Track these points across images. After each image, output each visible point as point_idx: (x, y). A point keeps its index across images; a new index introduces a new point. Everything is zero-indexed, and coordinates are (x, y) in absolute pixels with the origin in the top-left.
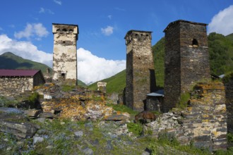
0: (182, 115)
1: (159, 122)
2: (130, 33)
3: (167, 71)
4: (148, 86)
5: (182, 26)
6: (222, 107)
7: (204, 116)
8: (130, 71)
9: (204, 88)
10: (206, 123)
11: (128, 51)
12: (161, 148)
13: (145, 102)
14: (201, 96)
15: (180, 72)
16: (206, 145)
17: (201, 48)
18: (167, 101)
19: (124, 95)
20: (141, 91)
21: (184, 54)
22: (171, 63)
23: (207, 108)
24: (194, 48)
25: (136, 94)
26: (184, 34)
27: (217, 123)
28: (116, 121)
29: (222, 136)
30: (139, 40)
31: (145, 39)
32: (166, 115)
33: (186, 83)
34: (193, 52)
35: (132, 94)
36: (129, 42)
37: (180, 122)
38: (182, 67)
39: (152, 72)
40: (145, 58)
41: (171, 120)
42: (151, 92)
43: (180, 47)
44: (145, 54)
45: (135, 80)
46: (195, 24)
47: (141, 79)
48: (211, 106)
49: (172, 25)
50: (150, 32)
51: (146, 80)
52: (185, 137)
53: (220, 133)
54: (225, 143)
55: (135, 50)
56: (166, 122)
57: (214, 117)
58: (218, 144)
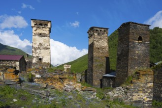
0: (127, 88)
1: (114, 92)
2: (92, 29)
3: (119, 59)
4: (104, 69)
5: (132, 26)
6: (151, 84)
7: (140, 89)
8: (90, 57)
9: (141, 73)
10: (141, 93)
11: (90, 43)
12: (114, 105)
13: (101, 80)
14: (139, 78)
15: (128, 60)
16: (140, 105)
17: (144, 43)
18: (117, 80)
19: (86, 75)
20: (99, 73)
21: (132, 47)
22: (122, 53)
23: (142, 85)
24: (139, 43)
25: (95, 75)
26: (133, 33)
27: (147, 94)
28: (89, 91)
29: (149, 101)
30: (99, 34)
31: (103, 34)
32: (117, 89)
33: (131, 68)
34: (138, 46)
35: (92, 75)
36: (91, 36)
37: (126, 93)
38: (130, 57)
39: (108, 59)
40: (103, 48)
41: (121, 91)
42: (106, 74)
43: (129, 42)
44: (103, 45)
45: (95, 64)
46: (141, 25)
47: (99, 64)
48: (144, 83)
49: (124, 25)
50: (107, 29)
51: (102, 65)
52: (128, 101)
53: (148, 99)
54: (151, 104)
55: (95, 42)
56: (117, 92)
57: (146, 90)
58: (147, 105)
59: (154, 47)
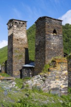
0: (45, 76)
1: (32, 81)
2: (11, 21)
3: (37, 50)
4: (23, 60)
5: (47, 20)
6: (66, 72)
7: (57, 77)
8: (10, 48)
9: (57, 61)
10: (57, 81)
11: (10, 34)
12: (34, 94)
13: (21, 71)
14: (55, 66)
15: (45, 51)
16: (57, 92)
17: (58, 36)
19: (6, 66)
20: (19, 63)
21: (48, 39)
22: (39, 44)
23: (58, 72)
24: (54, 35)
25: (14, 65)
26: (48, 26)
27: (63, 81)
28: (8, 80)
29: (65, 88)
30: (18, 26)
31: (22, 26)
32: (36, 77)
33: (48, 58)
34: (54, 38)
35: (12, 66)
36: (10, 28)
37: (44, 81)
38: (47, 48)
39: (27, 50)
40: (22, 40)
41: (39, 80)
42: (26, 64)
43: (45, 34)
44: (22, 37)
45: (14, 55)
46: (55, 20)
47: (18, 54)
48: (60, 71)
49: (40, 19)
50: (26, 22)
51: (22, 55)
52: (46, 89)
53: (64, 86)
54: (67, 91)
55: (14, 34)
56: (36, 81)
57: (62, 77)
58: (63, 92)
59: (67, 41)
